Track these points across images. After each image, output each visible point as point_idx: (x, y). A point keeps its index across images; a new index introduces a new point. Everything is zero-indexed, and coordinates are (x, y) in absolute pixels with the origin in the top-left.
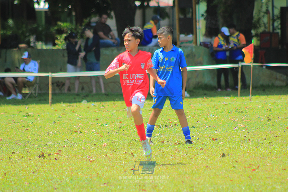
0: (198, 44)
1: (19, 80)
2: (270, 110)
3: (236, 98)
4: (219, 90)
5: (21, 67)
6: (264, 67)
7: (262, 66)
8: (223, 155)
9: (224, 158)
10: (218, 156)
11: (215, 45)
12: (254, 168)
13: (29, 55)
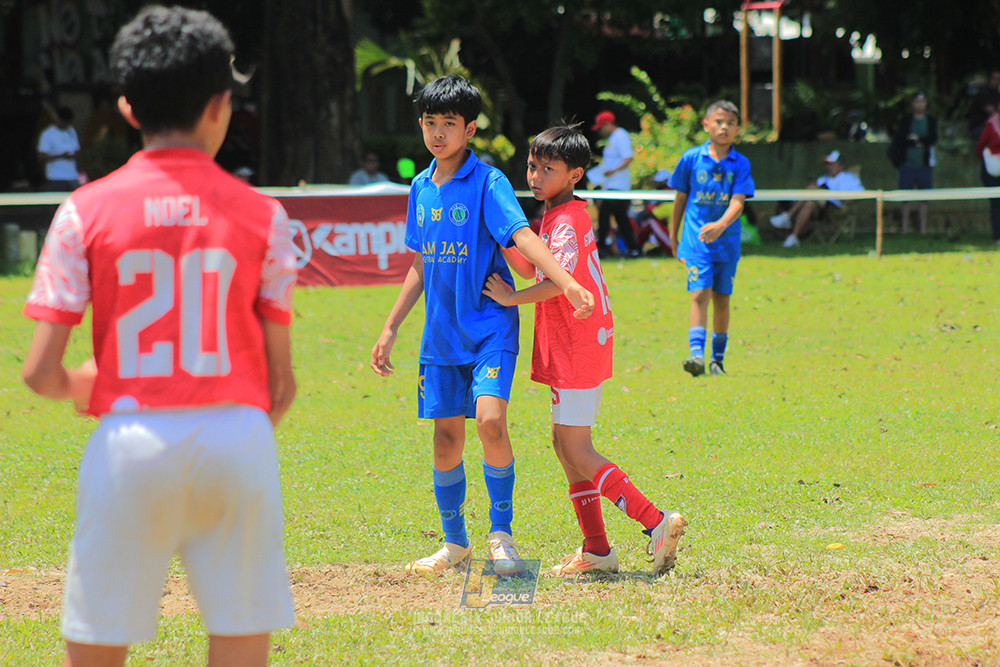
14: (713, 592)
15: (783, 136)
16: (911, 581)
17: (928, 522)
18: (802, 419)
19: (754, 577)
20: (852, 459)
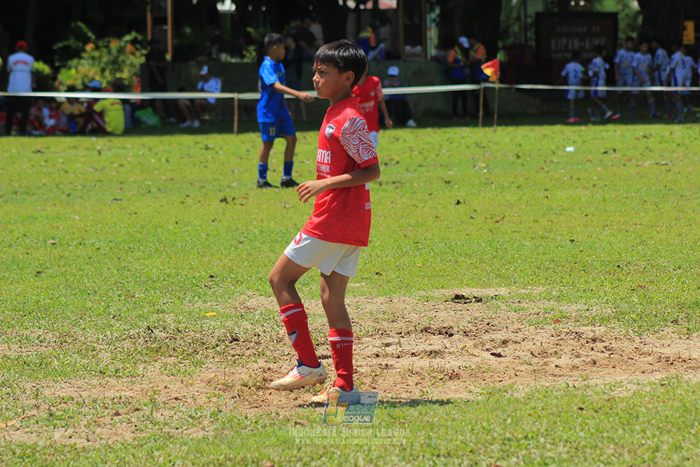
0: (429, 58)
1: (196, 102)
2: (520, 145)
3: (476, 129)
4: (455, 119)
5: (200, 86)
6: (513, 90)
7: (510, 88)
8: (458, 203)
9: (460, 206)
10: (451, 203)
11: (450, 59)
12: (498, 219)
13: (209, 70)
14: (134, 343)
15: (174, 58)
16: (259, 335)
17: (269, 299)
18: (189, 235)
19: (160, 334)
20: (221, 259)
